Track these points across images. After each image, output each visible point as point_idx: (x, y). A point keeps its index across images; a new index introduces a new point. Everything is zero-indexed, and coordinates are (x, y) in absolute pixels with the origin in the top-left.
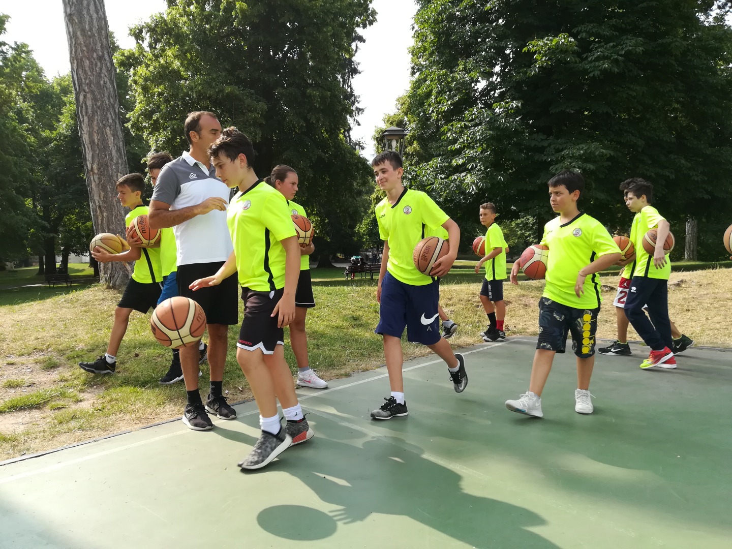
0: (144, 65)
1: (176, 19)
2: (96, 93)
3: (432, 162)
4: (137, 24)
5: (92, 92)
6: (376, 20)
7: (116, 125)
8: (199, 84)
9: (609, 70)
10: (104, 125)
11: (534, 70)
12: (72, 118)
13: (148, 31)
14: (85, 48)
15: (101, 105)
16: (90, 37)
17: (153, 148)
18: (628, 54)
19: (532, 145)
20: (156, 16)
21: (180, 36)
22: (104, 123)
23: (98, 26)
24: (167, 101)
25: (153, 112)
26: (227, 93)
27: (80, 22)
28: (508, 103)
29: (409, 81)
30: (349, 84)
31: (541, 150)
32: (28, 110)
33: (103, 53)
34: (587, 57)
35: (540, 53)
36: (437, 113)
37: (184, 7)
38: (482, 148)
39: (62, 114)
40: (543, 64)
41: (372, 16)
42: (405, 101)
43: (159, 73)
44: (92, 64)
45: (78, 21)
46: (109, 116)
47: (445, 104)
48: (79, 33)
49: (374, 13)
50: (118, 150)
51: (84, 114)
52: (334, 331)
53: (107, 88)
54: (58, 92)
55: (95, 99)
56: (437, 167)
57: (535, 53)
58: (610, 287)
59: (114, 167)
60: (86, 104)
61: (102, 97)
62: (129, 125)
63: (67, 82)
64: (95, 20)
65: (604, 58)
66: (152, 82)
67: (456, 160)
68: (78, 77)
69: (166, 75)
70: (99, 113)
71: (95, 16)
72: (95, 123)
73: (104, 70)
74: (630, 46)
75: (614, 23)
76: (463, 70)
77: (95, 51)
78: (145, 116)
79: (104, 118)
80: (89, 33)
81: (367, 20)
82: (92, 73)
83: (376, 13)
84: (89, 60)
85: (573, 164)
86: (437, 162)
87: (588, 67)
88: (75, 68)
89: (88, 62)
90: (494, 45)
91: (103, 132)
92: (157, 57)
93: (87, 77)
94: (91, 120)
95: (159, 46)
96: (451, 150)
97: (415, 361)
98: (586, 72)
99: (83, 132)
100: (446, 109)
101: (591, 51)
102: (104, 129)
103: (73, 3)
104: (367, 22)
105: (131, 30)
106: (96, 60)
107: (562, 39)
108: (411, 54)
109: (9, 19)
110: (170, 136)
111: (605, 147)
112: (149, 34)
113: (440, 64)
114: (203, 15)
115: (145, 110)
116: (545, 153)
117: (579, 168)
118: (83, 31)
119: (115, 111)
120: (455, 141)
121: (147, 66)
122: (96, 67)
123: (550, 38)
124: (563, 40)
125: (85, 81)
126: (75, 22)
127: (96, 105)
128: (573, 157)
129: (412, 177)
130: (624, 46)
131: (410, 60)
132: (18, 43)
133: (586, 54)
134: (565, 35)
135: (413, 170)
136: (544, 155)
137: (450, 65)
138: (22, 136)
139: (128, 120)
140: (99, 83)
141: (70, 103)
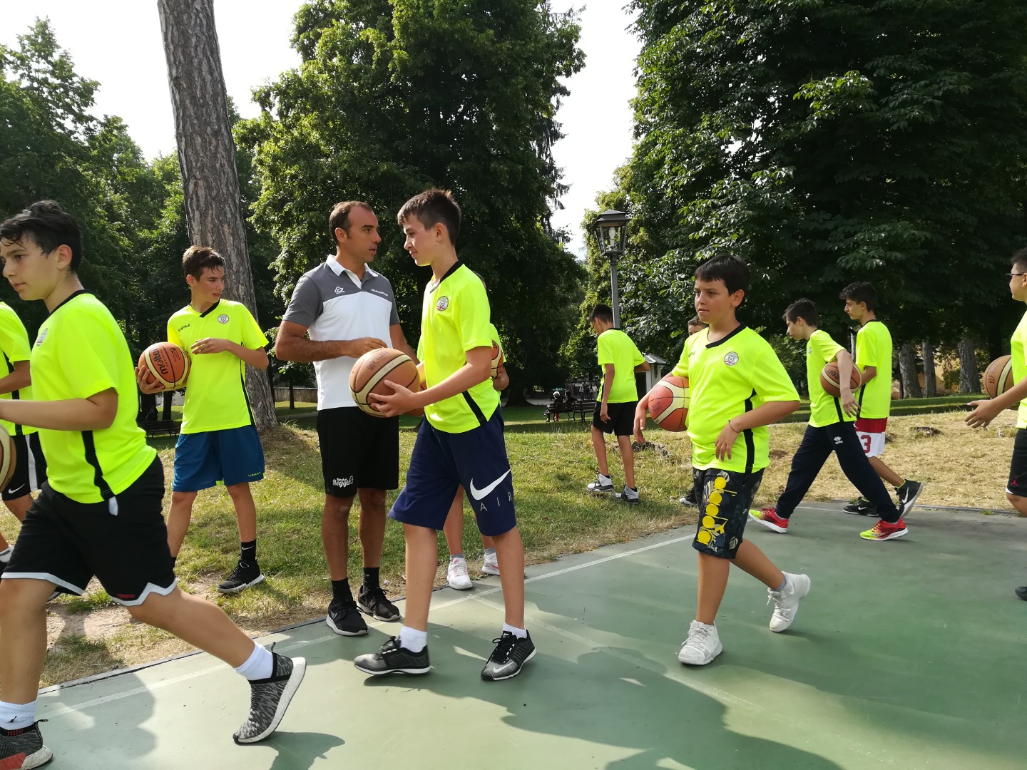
0: (272, 139)
1: (314, 76)
2: (211, 180)
3: (666, 256)
4: (263, 85)
5: (205, 178)
6: (584, 65)
7: (236, 220)
8: (345, 162)
9: (921, 120)
10: (221, 223)
11: (812, 123)
12: (178, 212)
13: (277, 95)
14: (195, 122)
15: (217, 195)
16: (203, 107)
17: (284, 249)
18: (947, 97)
19: (812, 228)
20: (287, 74)
21: (320, 99)
22: (221, 218)
23: (213, 91)
24: (302, 186)
25: (283, 202)
26: (382, 173)
27: (190, 87)
28: (772, 171)
29: (632, 145)
30: (548, 153)
31: (824, 235)
32: (121, 204)
33: (219, 127)
34: (887, 103)
35: (818, 99)
36: (672, 188)
37: (325, 60)
38: (738, 234)
39: (164, 207)
40: (823, 116)
41: (579, 60)
42: (627, 173)
43: (292, 148)
44: (205, 142)
45: (187, 86)
46: (228, 209)
47: (684, 175)
48: (188, 102)
49: (581, 55)
50: (239, 254)
51: (195, 207)
52: (532, 495)
53: (224, 173)
54: (160, 178)
55: (209, 188)
56: (674, 262)
57: (811, 100)
58: (932, 429)
59: (233, 277)
60: (197, 194)
61: (217, 183)
62: (252, 219)
63: (172, 166)
64: (208, 84)
65: (913, 102)
66: (283, 160)
67: (701, 253)
68: (186, 160)
69: (300, 152)
70: (214, 206)
71: (208, 78)
72: (209, 219)
73: (221, 149)
74: (950, 84)
75: (926, 53)
76: (708, 128)
77: (209, 124)
78: (274, 207)
79: (222, 212)
80: (201, 101)
81: (571, 65)
82: (205, 153)
83: (584, 56)
84: (201, 137)
85: (872, 253)
86: (673, 256)
87: (889, 115)
88: (183, 148)
89: (199, 139)
90: (752, 92)
91: (219, 230)
92: (289, 128)
93: (198, 160)
94: (203, 215)
95: (291, 114)
96: (694, 240)
97: (649, 539)
98: (887, 123)
99: (193, 232)
100: (685, 182)
101: (893, 93)
102: (220, 227)
103: (180, 63)
104: (572, 69)
105: (255, 94)
106: (210, 136)
107: (849, 79)
108: (633, 109)
109: (99, 87)
110: (307, 233)
111: (917, 227)
112: (278, 98)
113: (675, 120)
114: (350, 70)
115: (274, 199)
116: (830, 239)
117: (880, 258)
118: (193, 98)
119: (235, 202)
120: (698, 226)
121: (277, 140)
122: (210, 147)
123: (833, 78)
124: (852, 81)
125: (196, 165)
126: (183, 88)
127: (210, 195)
128: (870, 243)
129: (639, 278)
130: (942, 84)
131: (632, 117)
132: (109, 117)
133: (887, 98)
134: (855, 72)
135: (640, 269)
136: (830, 242)
137: (689, 122)
138: (113, 238)
139: (252, 213)
140: (214, 166)
141: (176, 193)
